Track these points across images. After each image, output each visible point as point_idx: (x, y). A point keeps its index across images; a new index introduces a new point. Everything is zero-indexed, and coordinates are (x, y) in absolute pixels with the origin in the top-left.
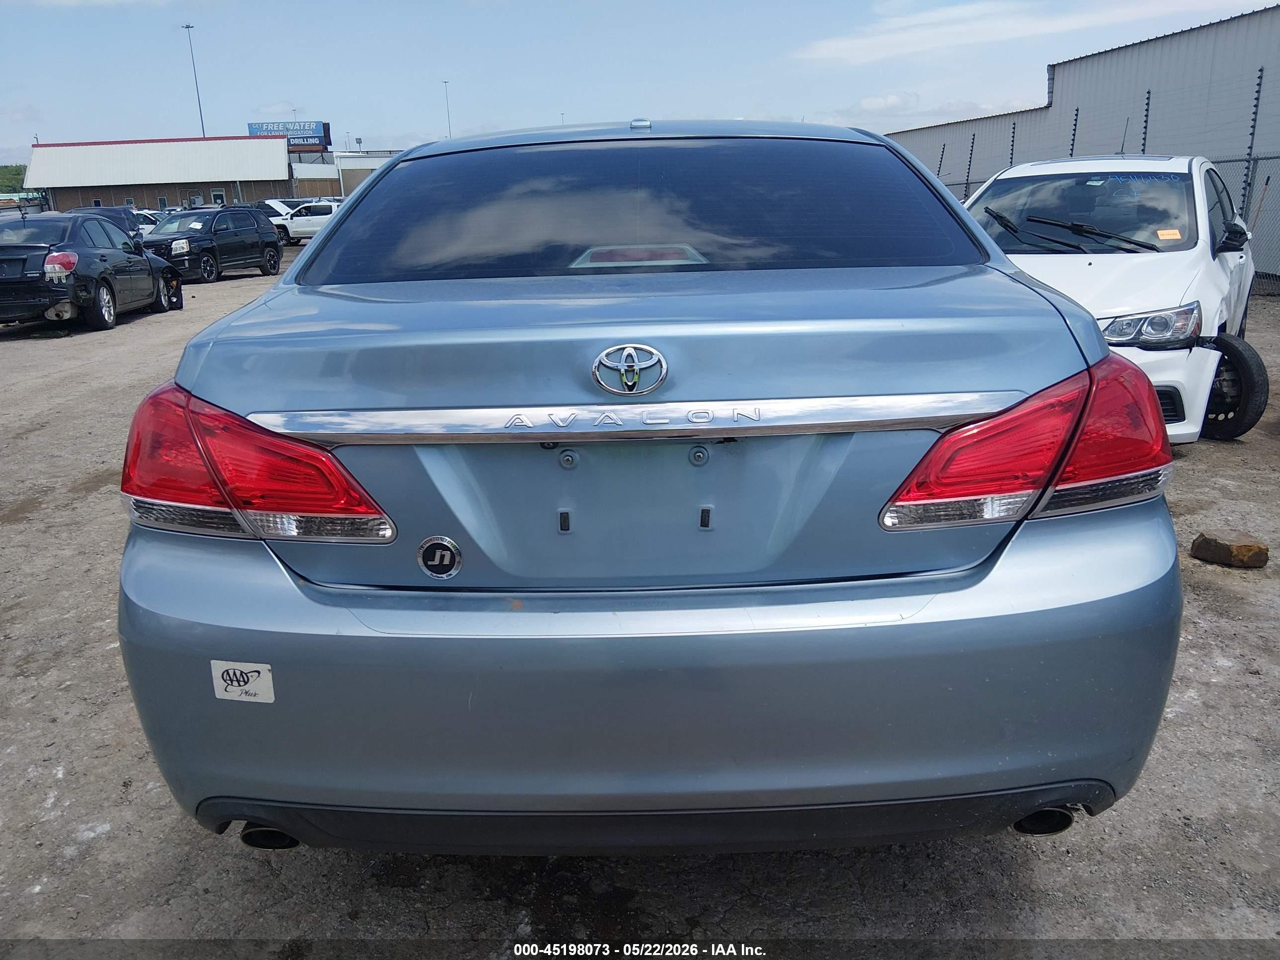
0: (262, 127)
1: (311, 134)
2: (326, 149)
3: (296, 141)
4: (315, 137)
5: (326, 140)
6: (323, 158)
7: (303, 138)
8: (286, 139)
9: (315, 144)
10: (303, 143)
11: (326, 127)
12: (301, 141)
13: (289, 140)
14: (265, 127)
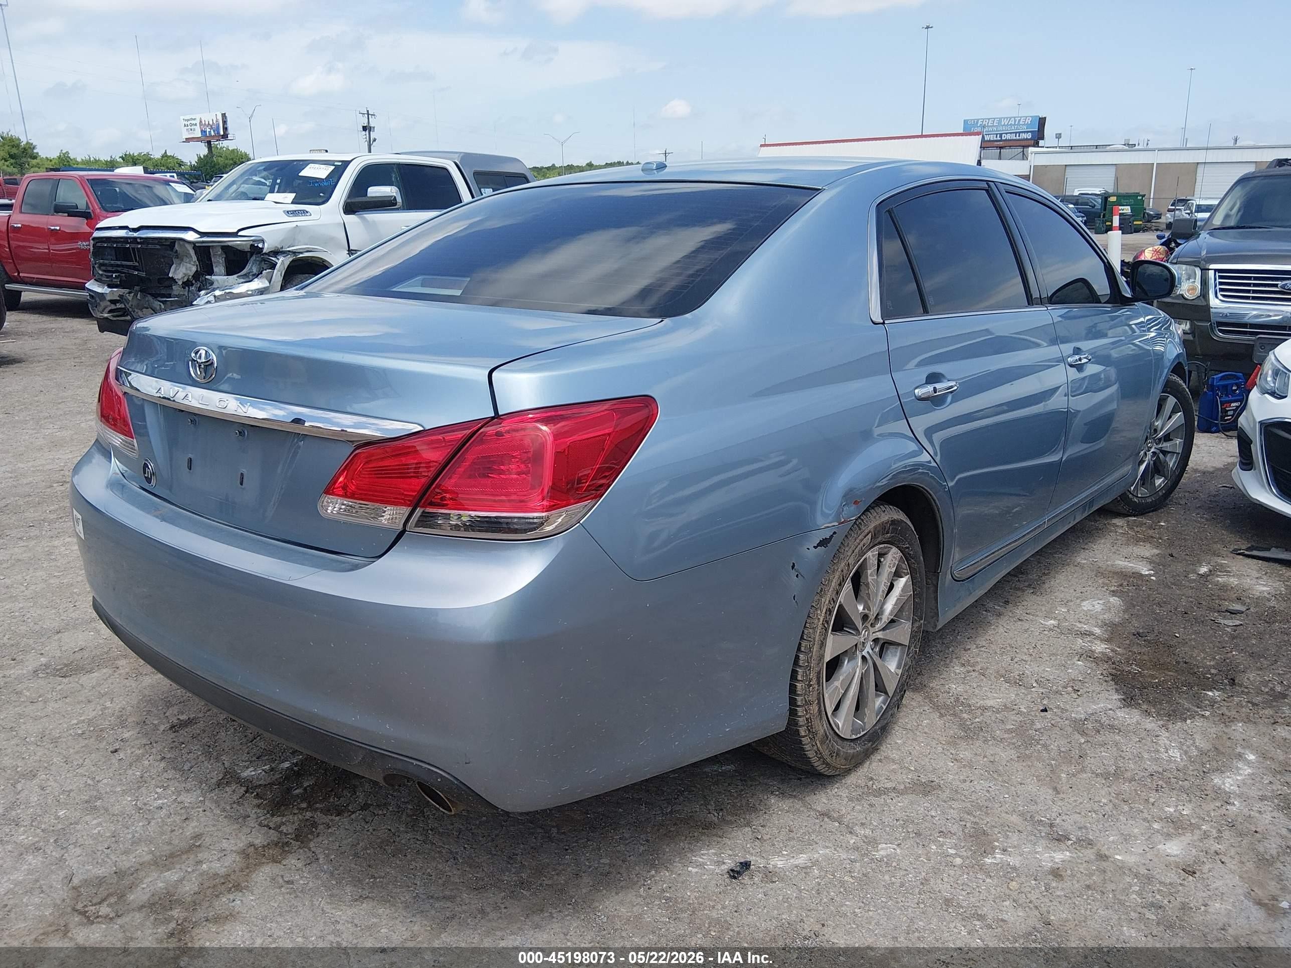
0: (977, 123)
1: (1025, 129)
2: (1038, 143)
3: (1009, 137)
4: (1028, 132)
5: (1038, 135)
6: (1023, 154)
7: (1016, 133)
8: (981, 136)
9: (1027, 139)
10: (1014, 138)
11: (1042, 122)
12: (1013, 137)
13: (983, 137)
14: (980, 123)
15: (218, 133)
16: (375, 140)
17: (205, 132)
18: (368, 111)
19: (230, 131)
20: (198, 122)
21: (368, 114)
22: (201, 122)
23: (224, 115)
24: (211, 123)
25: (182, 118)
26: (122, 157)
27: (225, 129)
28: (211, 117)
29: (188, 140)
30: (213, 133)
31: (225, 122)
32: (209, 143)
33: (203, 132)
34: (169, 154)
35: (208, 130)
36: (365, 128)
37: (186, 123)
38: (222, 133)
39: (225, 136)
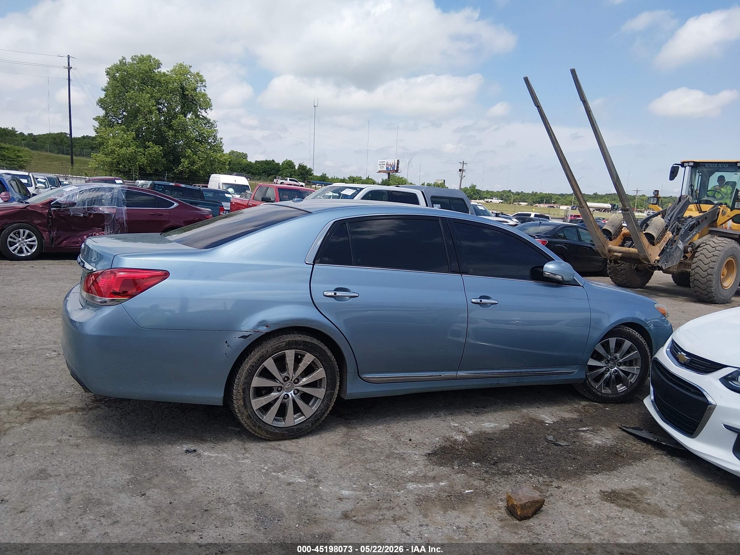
15: (394, 169)
16: (464, 176)
17: (388, 168)
18: (463, 162)
19: (399, 168)
20: (386, 163)
21: (463, 163)
22: (387, 163)
23: (398, 161)
24: (391, 164)
25: (379, 161)
26: (349, 178)
27: (398, 167)
28: (392, 161)
29: (380, 172)
30: (391, 169)
31: (398, 164)
32: (389, 174)
33: (387, 168)
34: (370, 178)
35: (390, 167)
36: (460, 170)
37: (380, 163)
38: (396, 169)
39: (397, 171)
